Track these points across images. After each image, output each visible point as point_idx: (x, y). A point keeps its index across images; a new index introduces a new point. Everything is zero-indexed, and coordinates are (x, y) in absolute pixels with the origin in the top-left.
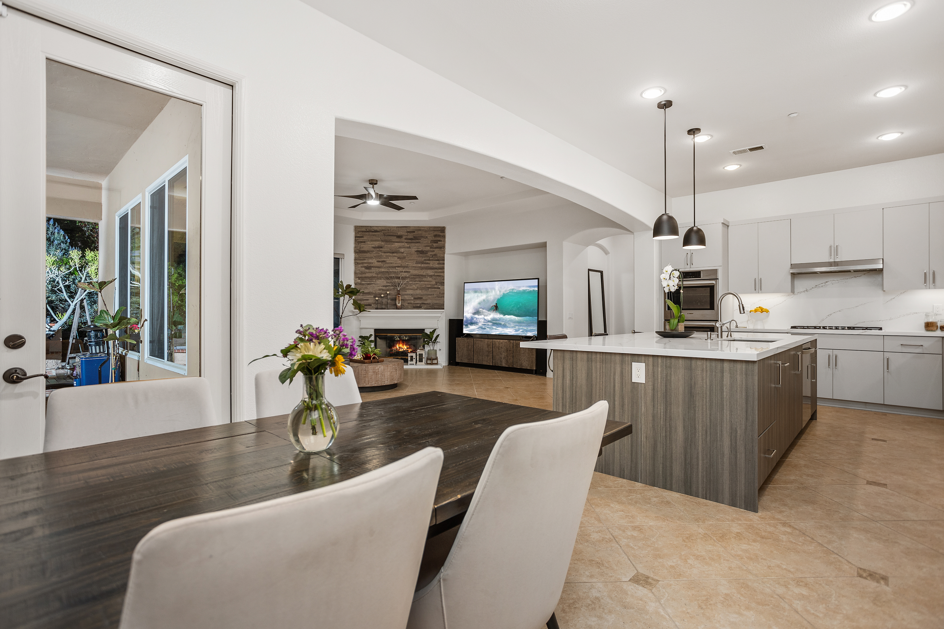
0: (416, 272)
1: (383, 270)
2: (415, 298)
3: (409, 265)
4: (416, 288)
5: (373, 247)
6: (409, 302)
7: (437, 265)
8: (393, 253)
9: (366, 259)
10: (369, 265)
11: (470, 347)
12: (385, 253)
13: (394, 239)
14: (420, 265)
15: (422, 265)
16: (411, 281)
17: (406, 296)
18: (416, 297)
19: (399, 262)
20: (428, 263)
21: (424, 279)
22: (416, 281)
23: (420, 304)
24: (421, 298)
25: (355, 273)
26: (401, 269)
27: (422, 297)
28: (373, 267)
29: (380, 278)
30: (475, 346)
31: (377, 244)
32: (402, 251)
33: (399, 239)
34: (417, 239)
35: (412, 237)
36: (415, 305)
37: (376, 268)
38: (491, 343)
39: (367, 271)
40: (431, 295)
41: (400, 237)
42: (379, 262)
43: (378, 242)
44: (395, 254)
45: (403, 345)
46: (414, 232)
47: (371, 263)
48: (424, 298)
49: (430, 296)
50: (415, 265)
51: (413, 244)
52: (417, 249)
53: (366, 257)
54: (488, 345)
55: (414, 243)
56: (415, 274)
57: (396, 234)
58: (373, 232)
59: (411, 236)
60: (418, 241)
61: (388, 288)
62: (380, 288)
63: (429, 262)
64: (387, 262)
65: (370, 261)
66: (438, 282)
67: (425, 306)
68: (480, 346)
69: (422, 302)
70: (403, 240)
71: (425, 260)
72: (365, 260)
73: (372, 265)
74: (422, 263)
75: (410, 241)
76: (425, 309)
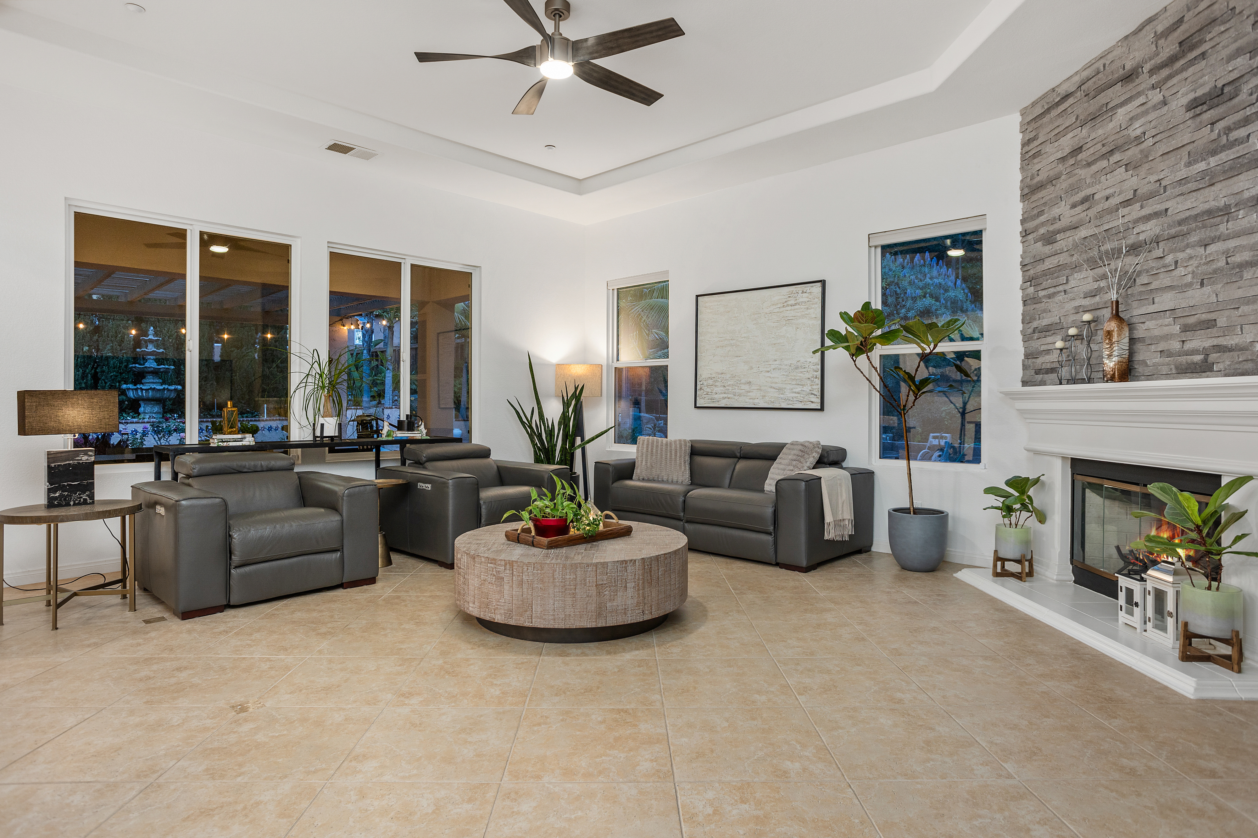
0: (1189, 205)
1: (1084, 233)
2: (1186, 329)
3: (1164, 183)
4: (1189, 278)
5: (1063, 159)
6: (1162, 346)
8: (1112, 153)
9: (1046, 209)
10: (1051, 228)
12: (1089, 164)
13: (1117, 93)
14: (1201, 166)
15: (1213, 161)
16: (1172, 251)
17: (1150, 324)
18: (1191, 320)
19: (1133, 182)
20: (1238, 142)
21: (1222, 228)
22: (1187, 246)
23: (1206, 353)
24: (1210, 324)
25: (1023, 266)
26: (1135, 211)
27: (1213, 316)
28: (1059, 232)
29: (1076, 267)
31: (1067, 143)
32: (1138, 132)
33: (1131, 86)
34: (1192, 48)
35: (1175, 48)
36: (1183, 359)
37: (1068, 234)
39: (1048, 249)
41: (1129, 77)
42: (1074, 206)
43: (1071, 135)
44: (1116, 157)
46: (1181, 21)
47: (1053, 221)
48: (1222, 322)
49: (1245, 309)
50: (1183, 173)
51: (1175, 80)
52: (1192, 96)
53: (1045, 204)
55: (1178, 72)
56: (1188, 214)
57: (1121, 72)
58: (1058, 104)
59: (1169, 48)
60: (1194, 54)
61: (1097, 298)
62: (1077, 303)
63: (1242, 133)
64: (1095, 197)
65: (1056, 211)
67: (1224, 361)
69: (1216, 342)
70: (1145, 81)
71: (1229, 130)
72: (1041, 213)
73: (1058, 226)
74: (1214, 153)
75: (1165, 72)
76: (1226, 375)
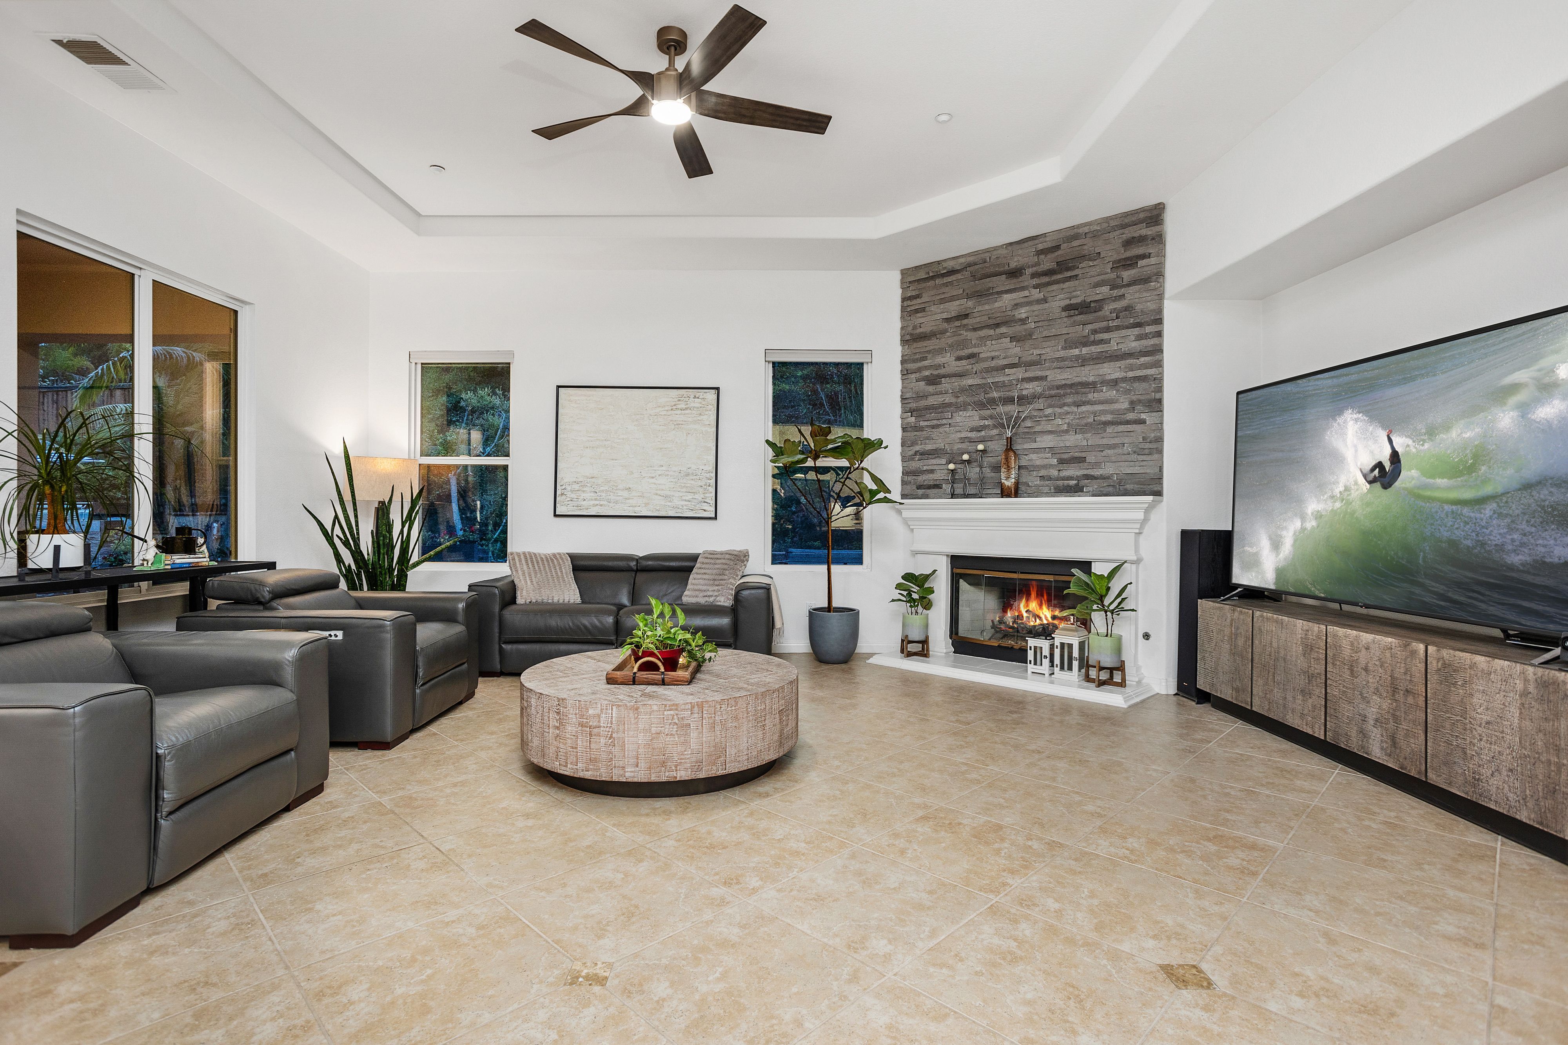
0: (1065, 376)
1: (970, 382)
2: (1061, 462)
3: (1043, 357)
4: (1065, 427)
5: (947, 320)
6: (1043, 473)
7: (1134, 344)
8: (998, 325)
9: (929, 356)
10: (936, 373)
11: (1240, 642)
12: (975, 330)
13: (1001, 283)
14: (1076, 352)
15: (1085, 350)
16: (1050, 406)
17: (1033, 456)
18: (1065, 456)
19: (1015, 351)
20: (1102, 342)
21: (1090, 396)
22: (1064, 405)
23: (1078, 479)
24: (1082, 460)
25: (903, 399)
26: (1019, 373)
27: (1083, 455)
28: (944, 376)
29: (964, 407)
30: (1256, 642)
31: (953, 308)
32: (1024, 316)
33: (1015, 280)
34: (1068, 269)
35: (1053, 265)
36: (1060, 483)
37: (954, 379)
38: (1319, 637)
39: (931, 389)
40: (1113, 447)
41: (1015, 273)
42: (959, 359)
43: (958, 302)
44: (1003, 330)
45: (1041, 606)
46: (1058, 247)
47: (938, 367)
48: (1091, 458)
49: (1109, 452)
50: (1062, 353)
51: (1055, 287)
52: (1067, 302)
53: (929, 352)
54: (1308, 648)
55: (1057, 282)
56: (1064, 382)
57: (1007, 267)
58: (943, 275)
59: (1048, 263)
60: (1069, 274)
61: (983, 433)
62: (963, 435)
63: (1105, 336)
64: (981, 356)
65: (939, 360)
66: (1140, 401)
67: (1094, 486)
68: (1275, 645)
69: (1086, 472)
70: (1026, 280)
71: (1095, 332)
72: (924, 359)
73: (942, 371)
74: (1085, 345)
75: (1045, 279)
76: (1093, 495)
